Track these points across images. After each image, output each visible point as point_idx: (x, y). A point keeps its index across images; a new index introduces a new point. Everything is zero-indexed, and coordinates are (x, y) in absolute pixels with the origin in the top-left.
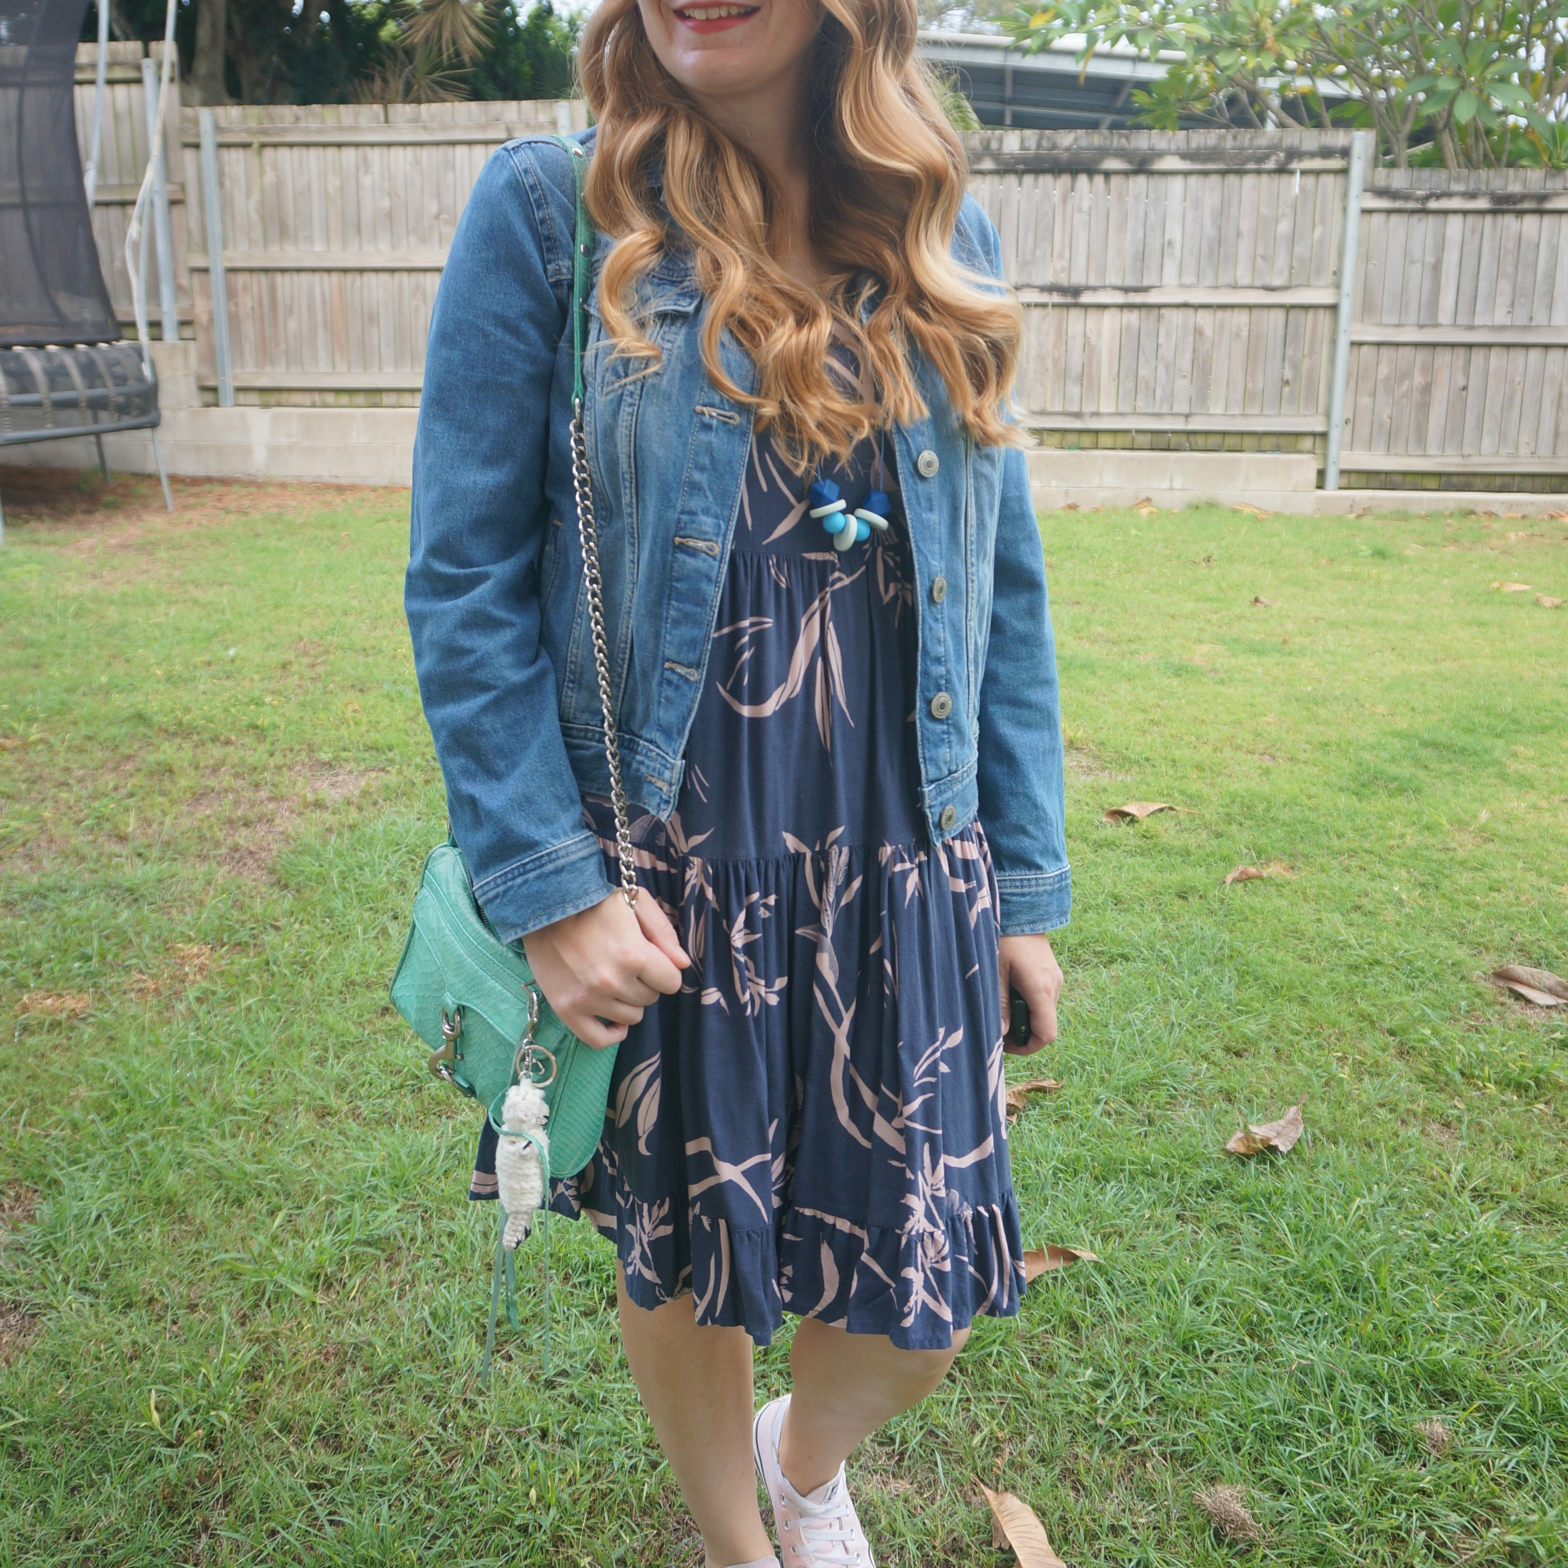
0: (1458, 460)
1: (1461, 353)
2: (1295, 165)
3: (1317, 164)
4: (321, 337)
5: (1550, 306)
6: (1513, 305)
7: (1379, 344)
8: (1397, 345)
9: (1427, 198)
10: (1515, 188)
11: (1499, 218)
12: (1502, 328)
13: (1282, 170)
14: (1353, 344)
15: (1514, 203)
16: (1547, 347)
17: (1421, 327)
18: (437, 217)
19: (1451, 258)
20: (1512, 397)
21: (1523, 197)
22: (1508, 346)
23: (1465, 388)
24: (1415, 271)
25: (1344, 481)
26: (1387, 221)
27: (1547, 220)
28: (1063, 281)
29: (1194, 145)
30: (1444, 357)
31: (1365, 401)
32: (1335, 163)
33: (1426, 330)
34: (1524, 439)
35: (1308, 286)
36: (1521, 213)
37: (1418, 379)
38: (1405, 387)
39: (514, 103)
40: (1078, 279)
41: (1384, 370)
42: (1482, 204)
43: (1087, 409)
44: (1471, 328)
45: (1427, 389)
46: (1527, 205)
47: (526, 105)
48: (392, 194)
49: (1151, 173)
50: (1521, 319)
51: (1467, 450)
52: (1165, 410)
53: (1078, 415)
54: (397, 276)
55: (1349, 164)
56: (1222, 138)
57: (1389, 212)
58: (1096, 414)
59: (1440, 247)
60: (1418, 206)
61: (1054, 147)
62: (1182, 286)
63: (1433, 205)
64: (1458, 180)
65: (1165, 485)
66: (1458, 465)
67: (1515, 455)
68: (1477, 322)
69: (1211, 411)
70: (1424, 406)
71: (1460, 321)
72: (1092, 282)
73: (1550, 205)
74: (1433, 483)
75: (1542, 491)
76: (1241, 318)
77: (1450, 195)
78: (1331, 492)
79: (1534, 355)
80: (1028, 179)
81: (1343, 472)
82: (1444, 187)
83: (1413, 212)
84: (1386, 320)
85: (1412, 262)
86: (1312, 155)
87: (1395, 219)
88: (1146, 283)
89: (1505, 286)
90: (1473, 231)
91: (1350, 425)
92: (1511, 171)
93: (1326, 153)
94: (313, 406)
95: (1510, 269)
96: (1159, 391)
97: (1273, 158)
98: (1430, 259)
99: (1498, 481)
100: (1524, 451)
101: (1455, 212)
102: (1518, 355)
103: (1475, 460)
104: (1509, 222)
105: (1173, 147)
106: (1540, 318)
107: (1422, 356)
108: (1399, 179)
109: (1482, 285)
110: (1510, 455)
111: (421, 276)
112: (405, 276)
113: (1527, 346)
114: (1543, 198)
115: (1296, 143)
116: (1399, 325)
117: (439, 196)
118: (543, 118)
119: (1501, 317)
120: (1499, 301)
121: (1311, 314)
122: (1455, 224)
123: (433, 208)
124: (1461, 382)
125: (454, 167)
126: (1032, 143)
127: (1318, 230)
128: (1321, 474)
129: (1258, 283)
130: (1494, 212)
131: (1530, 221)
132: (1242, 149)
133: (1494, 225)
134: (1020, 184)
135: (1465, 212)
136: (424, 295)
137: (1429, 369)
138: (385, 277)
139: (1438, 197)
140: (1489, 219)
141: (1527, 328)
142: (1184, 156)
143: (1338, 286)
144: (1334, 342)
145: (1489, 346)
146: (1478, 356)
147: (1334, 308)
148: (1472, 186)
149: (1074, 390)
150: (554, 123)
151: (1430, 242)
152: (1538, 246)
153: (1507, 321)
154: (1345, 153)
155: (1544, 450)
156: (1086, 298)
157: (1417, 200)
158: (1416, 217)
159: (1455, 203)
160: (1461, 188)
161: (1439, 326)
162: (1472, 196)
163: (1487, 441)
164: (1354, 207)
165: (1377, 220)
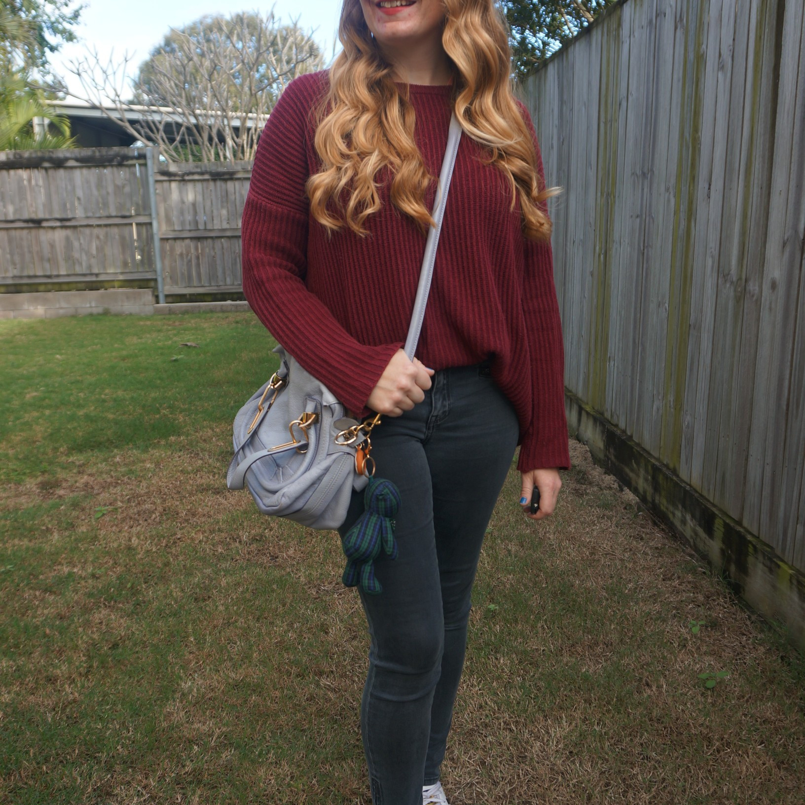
0: (216, 288)
1: (210, 241)
2: (125, 163)
3: (134, 161)
6: (228, 220)
7: (175, 239)
8: (183, 239)
9: (183, 175)
10: (221, 169)
11: (216, 182)
12: (226, 230)
13: (120, 165)
14: (162, 239)
15: (221, 176)
17: (191, 230)
21: (224, 174)
22: (229, 237)
23: (215, 256)
24: (185, 206)
25: (170, 300)
26: (170, 185)
28: (33, 216)
29: (82, 155)
31: (174, 264)
32: (140, 161)
33: (195, 232)
35: (141, 215)
36: (226, 180)
37: (194, 253)
40: (41, 215)
42: (207, 177)
43: (55, 273)
44: (212, 230)
45: (198, 258)
46: (226, 177)
49: (66, 168)
50: (233, 226)
51: (221, 283)
52: (88, 272)
53: (49, 277)
55: (146, 161)
56: (94, 152)
57: (170, 181)
58: (58, 276)
60: (182, 179)
61: (21, 157)
62: (88, 217)
63: (187, 178)
64: (197, 166)
65: (88, 305)
68: (215, 228)
69: (108, 271)
70: (199, 265)
71: (207, 228)
72: (47, 217)
73: (236, 176)
76: (115, 230)
77: (193, 174)
78: (162, 305)
80: (12, 172)
81: (167, 296)
82: (191, 170)
83: (180, 181)
85: (184, 203)
87: (172, 184)
88: (70, 216)
89: (224, 211)
92: (218, 162)
95: (225, 204)
96: (84, 264)
97: (116, 160)
98: (191, 201)
99: (235, 296)
101: (198, 180)
102: (233, 241)
103: (223, 287)
104: (221, 184)
105: (73, 156)
108: (172, 167)
114: (233, 173)
119: (224, 225)
120: (223, 218)
122: (199, 185)
124: (212, 254)
126: (11, 157)
128: (156, 298)
129: (119, 214)
130: (214, 180)
131: (230, 185)
132: (102, 156)
133: (215, 186)
134: (9, 174)
135: (201, 181)
139: (189, 174)
140: (212, 184)
142: (77, 160)
143: (150, 215)
144: (152, 239)
145: (221, 238)
146: (217, 242)
147: (150, 224)
148: (203, 169)
149: (47, 265)
153: (228, 226)
154: (143, 157)
156: (45, 224)
157: (181, 176)
158: (182, 183)
159: (196, 177)
160: (199, 170)
161: (199, 230)
162: (202, 174)
163: (228, 280)
164: (151, 180)
165: (166, 184)
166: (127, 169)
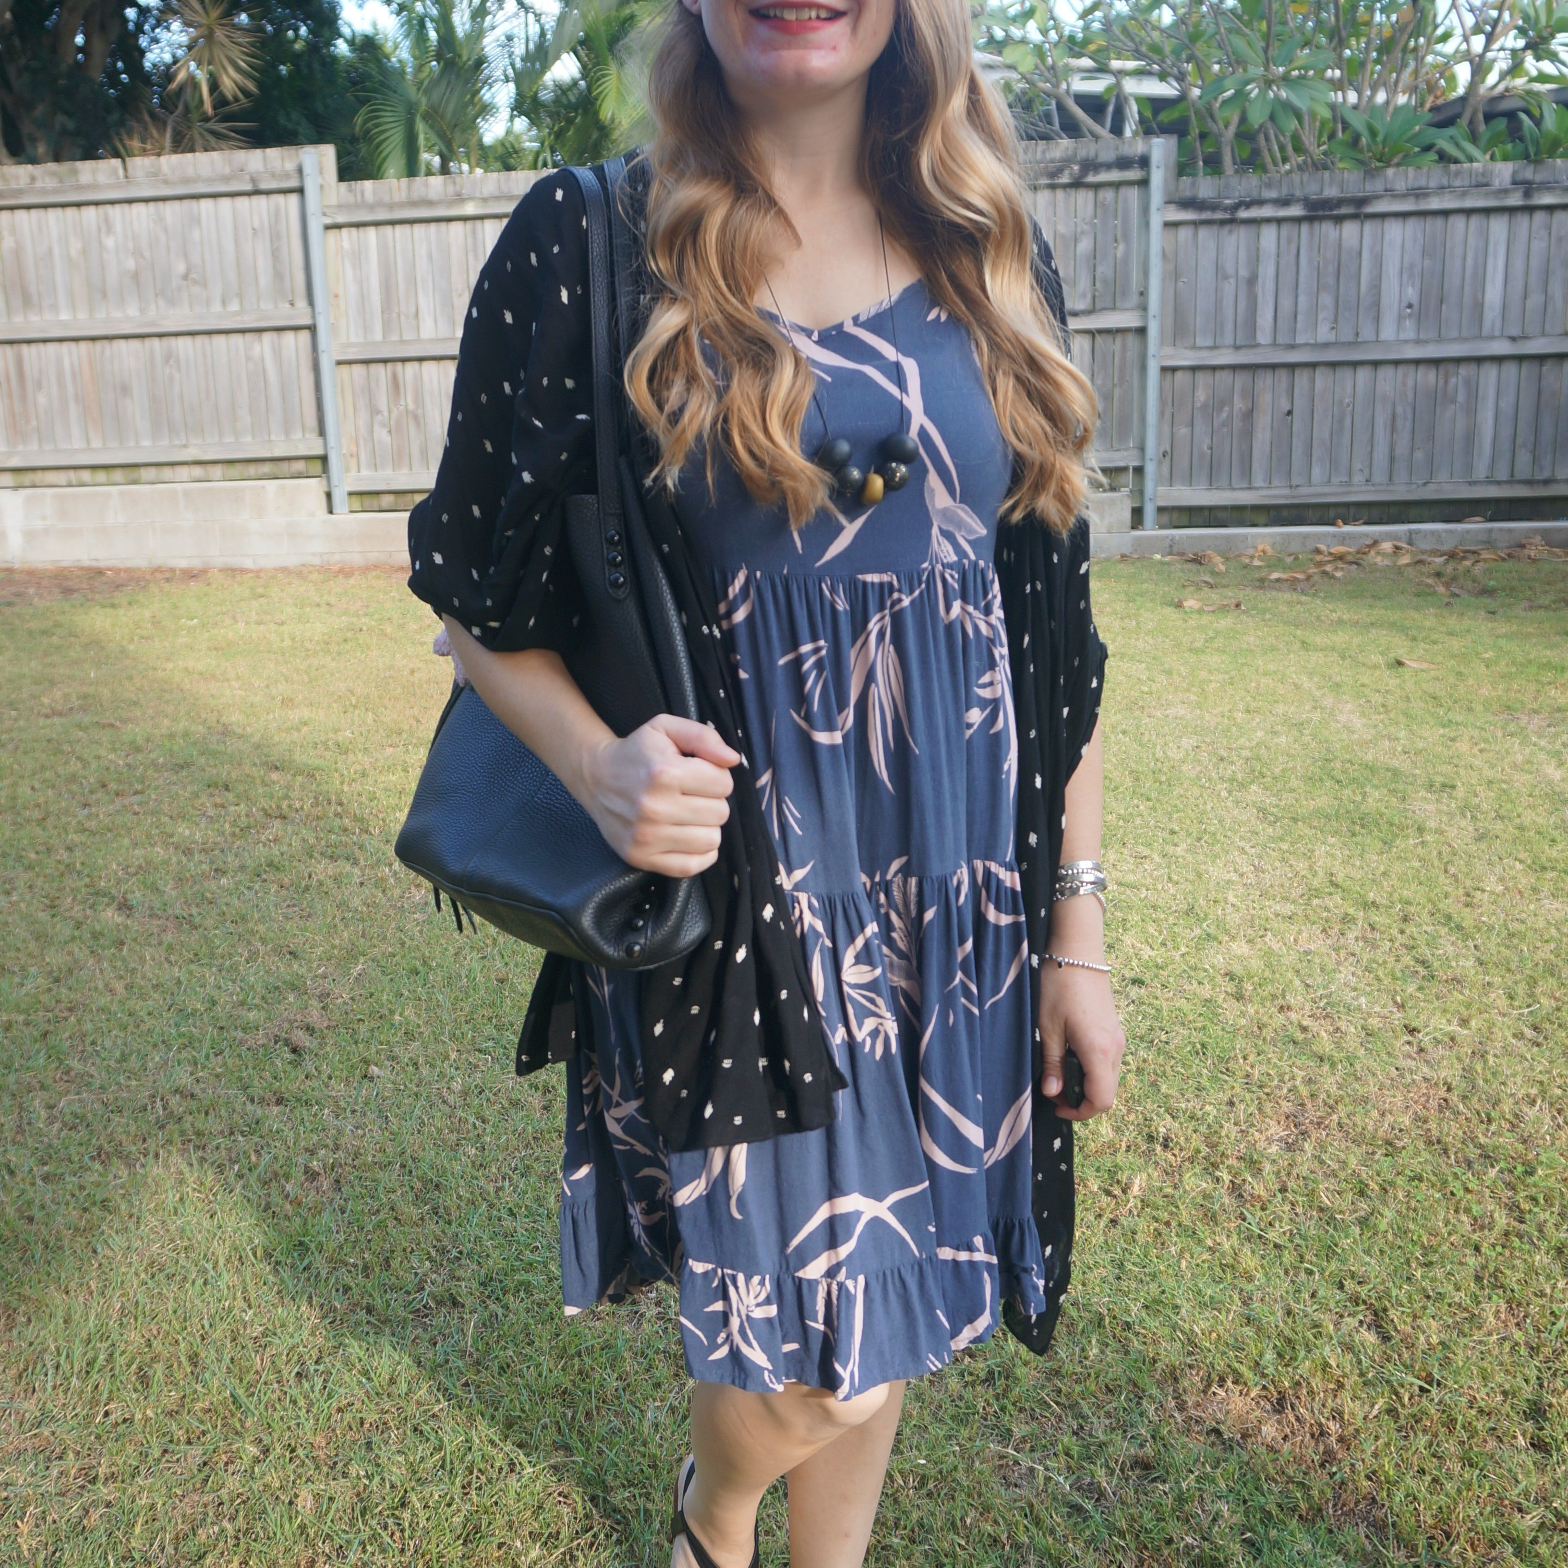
0: (1286, 491)
1: (1283, 375)
2: (1091, 178)
3: (1114, 175)
4: (73, 408)
5: (1377, 319)
6: (1336, 320)
7: (1194, 369)
8: (1214, 368)
9: (1236, 207)
10: (1331, 192)
11: (1316, 225)
12: (1326, 345)
13: (1077, 184)
14: (1164, 369)
15: (1331, 209)
16: (1376, 364)
17: (1237, 348)
18: (186, 277)
19: (1267, 271)
20: (1341, 420)
21: (1340, 202)
22: (1333, 365)
23: (1290, 413)
24: (1229, 288)
25: (1165, 518)
26: (1195, 235)
27: (1368, 227)
30: (1265, 380)
31: (1183, 431)
32: (1134, 174)
33: (1243, 351)
34: (1357, 466)
35: (1114, 308)
36: (1339, 220)
37: (1239, 405)
38: (1224, 415)
39: (258, 152)
41: (1201, 396)
42: (1296, 211)
44: (1292, 347)
45: (1249, 415)
46: (1344, 211)
47: (273, 153)
48: (137, 253)
50: (1346, 335)
51: (1295, 482)
54: (147, 341)
55: (1148, 173)
57: (1195, 224)
59: (1255, 259)
60: (1228, 216)
63: (1243, 214)
64: (1269, 186)
66: (1286, 497)
67: (1349, 483)
68: (1299, 340)
70: (1248, 434)
71: (1280, 340)
73: (1370, 209)
74: (1262, 518)
75: (1380, 522)
77: (1260, 203)
78: (1150, 531)
79: (1363, 374)
81: (1161, 510)
82: (1255, 195)
83: (1223, 222)
84: (1199, 342)
85: (1226, 278)
86: (1108, 166)
87: (1203, 232)
89: (1326, 300)
90: (1289, 241)
91: (1168, 458)
92: (1327, 174)
93: (1123, 163)
94: (70, 485)
95: (1331, 281)
97: (1067, 172)
98: (1244, 273)
99: (1332, 513)
100: (1358, 478)
101: (1268, 220)
102: (1345, 374)
103: (1304, 490)
104: (1328, 229)
106: (1367, 333)
107: (1241, 379)
108: (1206, 187)
109: (1302, 299)
110: (1342, 483)
111: (173, 341)
112: (156, 342)
113: (1355, 364)
114: (1361, 202)
115: (1092, 154)
116: (1214, 348)
117: (186, 256)
118: (290, 166)
119: (1324, 333)
120: (1320, 317)
121: (1119, 339)
122: (1269, 235)
123: (181, 268)
124: (1286, 407)
125: (199, 222)
127: (1121, 248)
128: (1137, 515)
130: (1310, 219)
131: (1350, 230)
132: (1031, 162)
133: (1311, 234)
135: (1279, 221)
136: (178, 362)
137: (1251, 396)
138: (135, 344)
139: (1248, 205)
140: (1305, 228)
141: (1354, 344)
143: (1144, 308)
144: (1143, 368)
145: (1313, 366)
146: (1302, 378)
147: (1142, 331)
148: (1285, 192)
150: (300, 171)
151: (1242, 254)
152: (1360, 253)
153: (1331, 337)
154: (1144, 162)
155: (1380, 476)
157: (1225, 209)
158: (1227, 228)
159: (1267, 211)
160: (1274, 194)
161: (1257, 346)
162: (1285, 202)
163: (1316, 471)
164: (1156, 220)
165: (1184, 233)
166: (1090, 194)
